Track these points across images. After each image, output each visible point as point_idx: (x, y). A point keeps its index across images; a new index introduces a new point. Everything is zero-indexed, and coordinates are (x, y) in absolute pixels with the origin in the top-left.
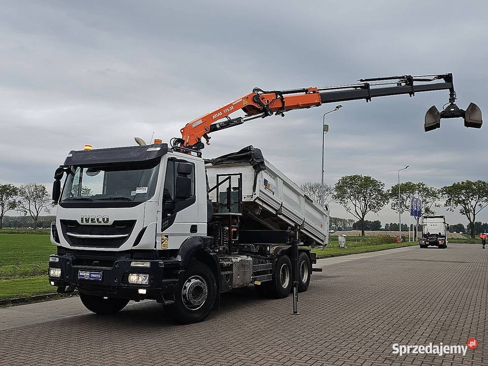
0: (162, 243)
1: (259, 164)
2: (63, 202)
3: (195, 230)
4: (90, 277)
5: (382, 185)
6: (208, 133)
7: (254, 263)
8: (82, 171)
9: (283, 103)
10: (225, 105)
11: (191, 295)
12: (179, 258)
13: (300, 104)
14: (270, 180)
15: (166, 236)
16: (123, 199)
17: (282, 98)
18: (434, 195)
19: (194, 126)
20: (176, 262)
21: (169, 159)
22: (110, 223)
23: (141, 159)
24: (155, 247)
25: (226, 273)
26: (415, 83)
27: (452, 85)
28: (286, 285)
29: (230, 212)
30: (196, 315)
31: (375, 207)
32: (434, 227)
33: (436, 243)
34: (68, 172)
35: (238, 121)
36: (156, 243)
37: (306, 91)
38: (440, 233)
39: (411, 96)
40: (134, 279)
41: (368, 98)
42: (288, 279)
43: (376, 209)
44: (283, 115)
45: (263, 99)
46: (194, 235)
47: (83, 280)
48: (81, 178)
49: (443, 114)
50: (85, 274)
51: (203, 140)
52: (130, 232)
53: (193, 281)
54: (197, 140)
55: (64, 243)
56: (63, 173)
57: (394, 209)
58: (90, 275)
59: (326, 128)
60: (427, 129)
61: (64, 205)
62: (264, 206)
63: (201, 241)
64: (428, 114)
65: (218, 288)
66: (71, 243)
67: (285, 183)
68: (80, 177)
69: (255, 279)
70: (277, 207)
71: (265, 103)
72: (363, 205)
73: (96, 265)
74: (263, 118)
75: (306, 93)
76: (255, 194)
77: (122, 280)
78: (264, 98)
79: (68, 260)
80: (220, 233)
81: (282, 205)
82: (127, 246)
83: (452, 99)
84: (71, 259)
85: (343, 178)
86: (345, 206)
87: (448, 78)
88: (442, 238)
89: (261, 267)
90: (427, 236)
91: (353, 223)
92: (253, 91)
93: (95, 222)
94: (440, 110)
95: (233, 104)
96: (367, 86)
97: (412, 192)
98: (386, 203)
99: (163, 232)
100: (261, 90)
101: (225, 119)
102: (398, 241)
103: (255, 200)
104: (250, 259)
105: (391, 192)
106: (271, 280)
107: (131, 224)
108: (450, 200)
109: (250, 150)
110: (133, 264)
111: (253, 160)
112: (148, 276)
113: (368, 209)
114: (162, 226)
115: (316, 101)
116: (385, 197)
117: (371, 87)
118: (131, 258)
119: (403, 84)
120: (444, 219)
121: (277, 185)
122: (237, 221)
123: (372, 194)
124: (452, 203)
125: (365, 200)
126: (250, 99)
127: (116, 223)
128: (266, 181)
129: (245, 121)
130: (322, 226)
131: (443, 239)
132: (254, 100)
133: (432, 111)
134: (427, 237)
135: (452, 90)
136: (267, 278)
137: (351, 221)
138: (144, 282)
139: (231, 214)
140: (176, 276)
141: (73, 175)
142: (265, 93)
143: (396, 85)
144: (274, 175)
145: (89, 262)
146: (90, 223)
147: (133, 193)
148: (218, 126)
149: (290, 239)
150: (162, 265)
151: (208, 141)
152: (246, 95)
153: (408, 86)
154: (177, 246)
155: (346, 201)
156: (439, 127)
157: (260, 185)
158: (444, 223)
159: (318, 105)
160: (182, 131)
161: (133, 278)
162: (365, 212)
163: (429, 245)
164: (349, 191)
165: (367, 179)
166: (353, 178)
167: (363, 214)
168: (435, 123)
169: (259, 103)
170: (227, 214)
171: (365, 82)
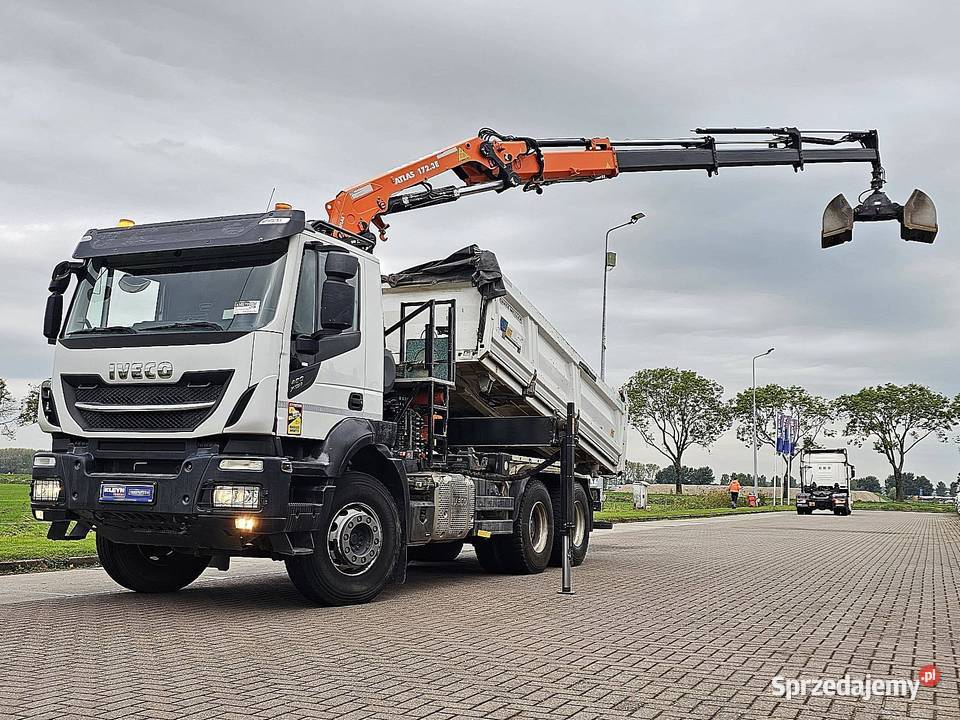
0: (290, 422)
1: (491, 284)
2: (66, 337)
3: (358, 405)
4: (127, 496)
5: (717, 390)
6: (384, 214)
7: (478, 492)
8: (111, 274)
9: (541, 164)
10: (421, 159)
11: (346, 544)
12: (324, 459)
13: (575, 169)
14: (513, 322)
15: (297, 409)
16: (203, 326)
17: (539, 156)
18: (822, 412)
19: (355, 196)
20: (317, 465)
21: (306, 246)
22: (175, 378)
23: (246, 241)
24: (275, 430)
25: (421, 504)
26: (805, 146)
27: (877, 153)
28: (540, 546)
29: (430, 375)
30: (356, 588)
31: (703, 435)
32: (825, 472)
33: (828, 504)
34: (82, 274)
35: (449, 196)
36: (276, 420)
37: (588, 144)
38: (837, 485)
39: (796, 171)
40: (226, 498)
41: (712, 169)
42: (546, 534)
43: (705, 440)
44: (540, 191)
45: (500, 151)
46: (355, 414)
47: (111, 504)
48: (108, 291)
49: (858, 212)
50: (115, 491)
51: (373, 229)
52: (219, 398)
53: (352, 513)
54: (361, 226)
55: (69, 425)
56: (69, 277)
57: (743, 440)
58: (127, 491)
59: (610, 260)
60: (828, 242)
61: (71, 344)
62: (500, 374)
63: (369, 428)
64: (830, 212)
65: (403, 534)
66: (85, 425)
67: (542, 332)
68: (107, 287)
69: (479, 527)
70: (527, 380)
71: (504, 159)
72: (680, 429)
73: (140, 469)
74: (499, 191)
75: (588, 149)
76: (482, 346)
77: (200, 499)
78: (503, 149)
79: (77, 462)
80: (409, 421)
81: (535, 377)
82: (213, 425)
83: (877, 182)
84: (83, 460)
85: (640, 374)
86: (643, 433)
87: (870, 139)
88: (841, 495)
89: (491, 503)
90: (810, 489)
91: (657, 471)
92: (480, 134)
93: (140, 377)
94: (853, 204)
95: (438, 157)
96: (710, 144)
97: (779, 406)
98: (725, 427)
99: (291, 400)
100: (495, 134)
101: (421, 189)
102: (752, 503)
103: (482, 358)
104: (468, 481)
105: (735, 405)
106: (512, 532)
107: (221, 379)
108: (854, 422)
109: (473, 255)
110: (225, 465)
111: (478, 273)
112: (257, 490)
113: (690, 439)
114: (290, 385)
115: (608, 167)
116: (725, 415)
117: (718, 147)
118: (221, 453)
119: (781, 146)
120: (846, 455)
121: (526, 333)
122: (445, 397)
123: (697, 408)
124: (858, 428)
125: (683, 421)
126: (474, 148)
127: (189, 378)
128: (504, 323)
129: (462, 194)
130: (613, 432)
131: (843, 497)
132: (481, 152)
133: (838, 204)
134: (811, 492)
135: (876, 163)
136: (501, 527)
137: (652, 467)
138: (248, 505)
139: (433, 379)
140: (318, 497)
141: (93, 282)
142: (503, 139)
143: (766, 146)
144: (521, 313)
145: (125, 465)
146: (130, 380)
147: (227, 315)
148: (406, 201)
149: (557, 434)
150: (288, 468)
151: (383, 233)
152: (466, 140)
153: (792, 148)
154: (320, 434)
155: (645, 422)
156: (850, 239)
157: (492, 329)
158: (845, 463)
159: (611, 174)
160: (329, 207)
161: (224, 496)
162: (684, 444)
163: (814, 508)
164: (651, 400)
165: (688, 377)
166: (662, 374)
167: (678, 448)
168: (843, 231)
169: (492, 159)
170: (425, 380)
171: (706, 135)
